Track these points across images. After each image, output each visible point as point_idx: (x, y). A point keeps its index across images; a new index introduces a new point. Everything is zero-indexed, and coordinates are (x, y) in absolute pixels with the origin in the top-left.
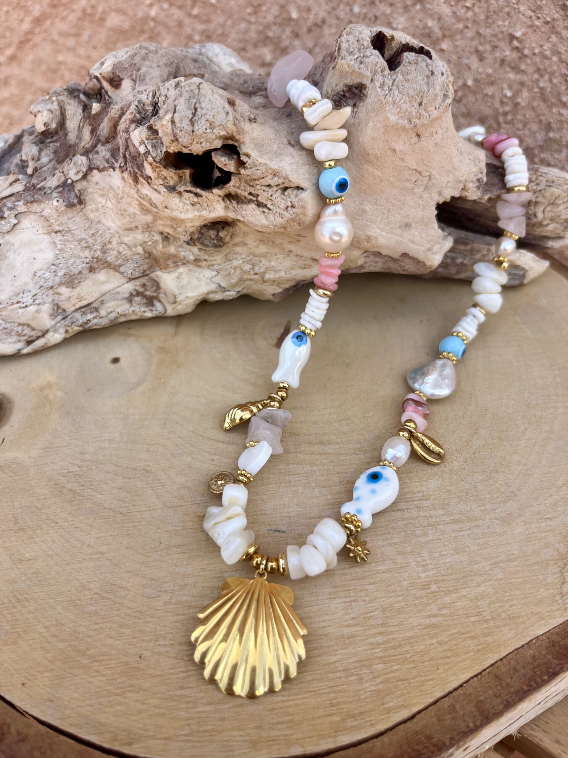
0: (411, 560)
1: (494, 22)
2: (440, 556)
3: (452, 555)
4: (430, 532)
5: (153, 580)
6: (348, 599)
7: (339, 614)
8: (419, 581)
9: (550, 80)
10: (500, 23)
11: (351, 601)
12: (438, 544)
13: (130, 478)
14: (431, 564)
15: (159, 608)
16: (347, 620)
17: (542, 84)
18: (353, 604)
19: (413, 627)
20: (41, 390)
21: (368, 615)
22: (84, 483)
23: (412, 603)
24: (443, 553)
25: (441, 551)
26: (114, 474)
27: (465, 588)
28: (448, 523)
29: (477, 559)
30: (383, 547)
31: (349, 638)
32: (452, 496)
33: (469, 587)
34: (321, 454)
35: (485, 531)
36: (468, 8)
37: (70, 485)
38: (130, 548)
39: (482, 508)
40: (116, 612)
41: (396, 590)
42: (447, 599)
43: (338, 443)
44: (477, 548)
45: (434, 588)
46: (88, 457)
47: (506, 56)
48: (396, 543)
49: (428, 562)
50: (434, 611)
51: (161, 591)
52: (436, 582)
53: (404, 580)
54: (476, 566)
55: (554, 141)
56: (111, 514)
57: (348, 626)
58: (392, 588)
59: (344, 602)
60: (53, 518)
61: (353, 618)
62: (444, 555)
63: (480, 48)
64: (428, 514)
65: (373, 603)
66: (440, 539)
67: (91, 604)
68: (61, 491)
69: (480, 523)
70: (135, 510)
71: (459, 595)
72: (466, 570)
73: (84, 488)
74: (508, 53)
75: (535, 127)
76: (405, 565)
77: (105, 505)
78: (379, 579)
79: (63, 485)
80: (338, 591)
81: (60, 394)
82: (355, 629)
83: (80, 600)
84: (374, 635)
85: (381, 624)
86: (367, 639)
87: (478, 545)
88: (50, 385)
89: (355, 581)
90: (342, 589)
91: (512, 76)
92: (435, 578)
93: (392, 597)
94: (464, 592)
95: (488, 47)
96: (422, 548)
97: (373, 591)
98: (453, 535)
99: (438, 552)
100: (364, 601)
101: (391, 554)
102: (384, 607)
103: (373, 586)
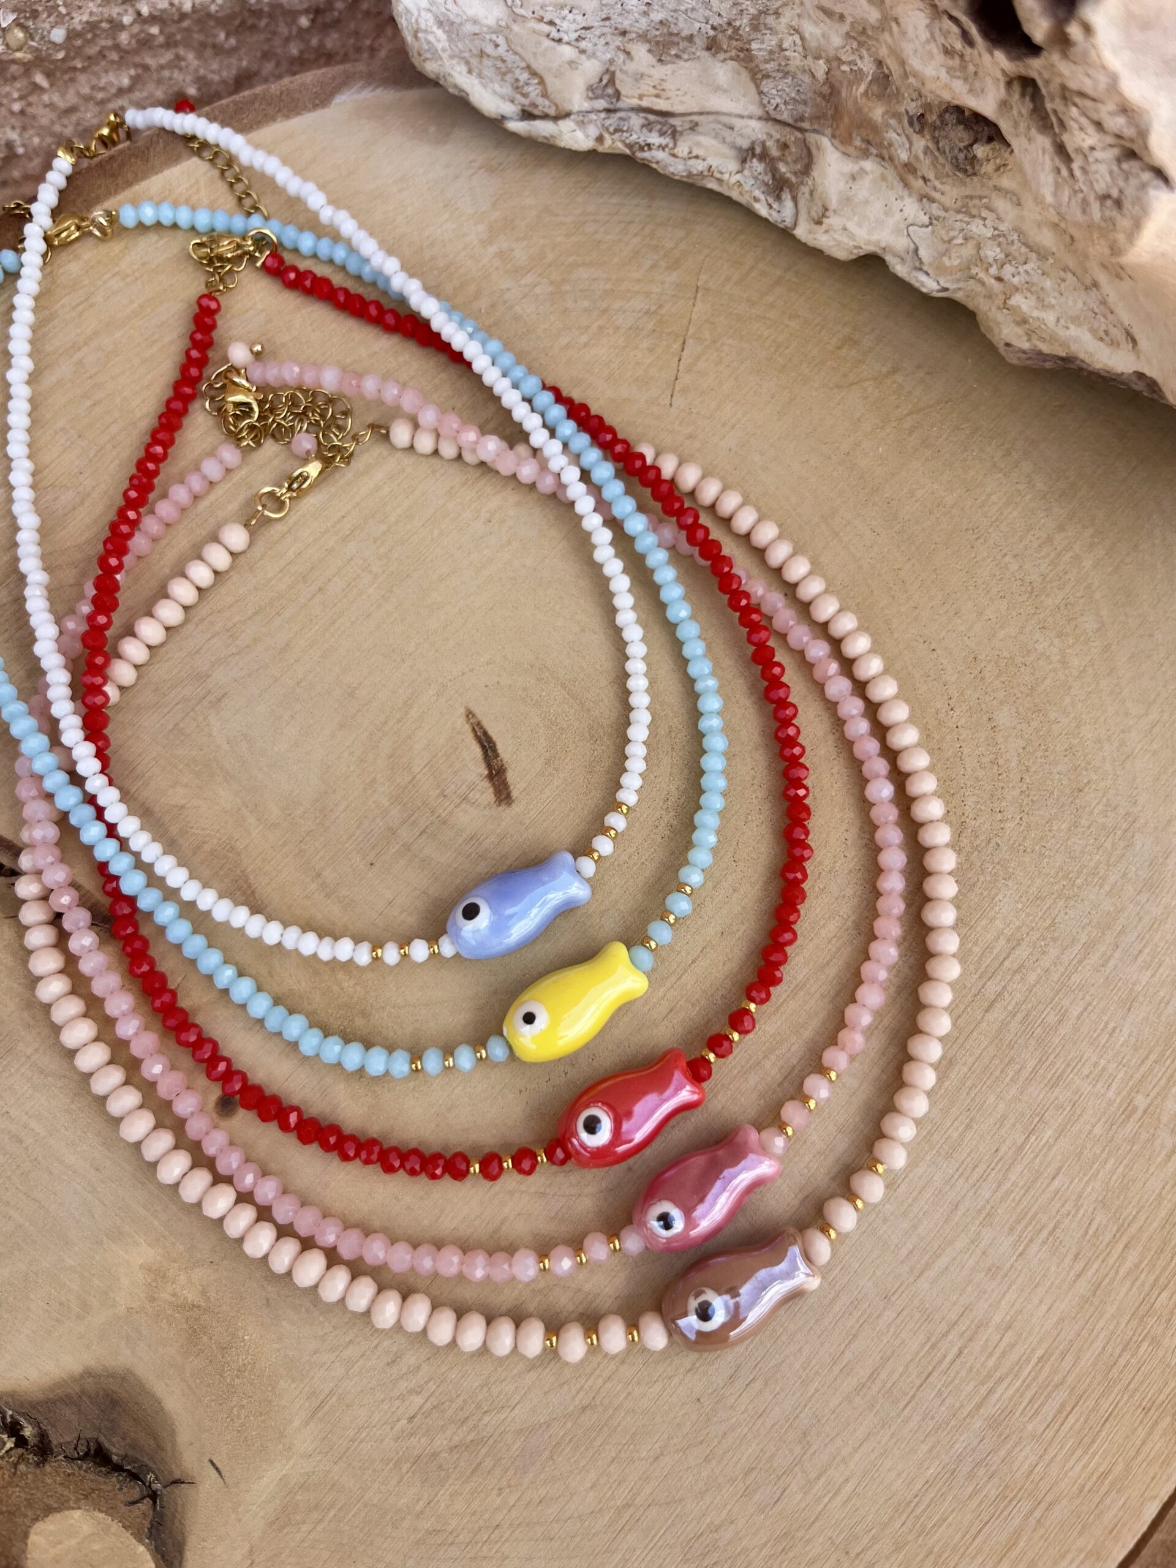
0: (1077, 1082)
2: (1111, 1035)
3: (1124, 1018)
4: (1066, 1003)
5: (751, 1470)
6: (1045, 1233)
7: (1053, 1269)
8: (1113, 1109)
11: (1050, 1234)
12: (1093, 1016)
14: (1109, 1062)
15: (804, 1504)
16: (1071, 1268)
18: (1058, 1233)
19: (1160, 1196)
21: (1091, 1232)
22: (461, 1414)
23: (1130, 1156)
24: (1112, 1025)
25: (1105, 1027)
29: (1162, 994)
30: (1021, 1093)
31: (1094, 1294)
32: (1048, 902)
35: (1139, 929)
39: (1107, 888)
41: (1096, 1155)
44: (1149, 973)
45: (1141, 1102)
48: (1034, 1072)
49: (1103, 1062)
51: (779, 1478)
52: (1136, 1089)
53: (1093, 1125)
57: (1078, 1276)
58: (1087, 1155)
59: (1044, 1243)
61: (1076, 1257)
65: (1082, 1205)
66: (1089, 1004)
68: (440, 1467)
69: (1122, 920)
72: (1160, 1029)
73: (470, 1423)
76: (1075, 1098)
77: (541, 1419)
78: (1059, 1157)
79: (429, 1452)
80: (1022, 1232)
82: (1090, 1273)
84: (1122, 1257)
85: (1118, 1230)
86: (1117, 1272)
87: (1147, 966)
89: (1031, 1193)
90: (1024, 1223)
92: (1131, 1084)
93: (1098, 1171)
96: (1075, 1043)
97: (1065, 1186)
98: (1102, 980)
99: (1103, 1030)
100: (1068, 1215)
101: (1041, 1096)
102: (1100, 1198)
103: (1060, 1176)
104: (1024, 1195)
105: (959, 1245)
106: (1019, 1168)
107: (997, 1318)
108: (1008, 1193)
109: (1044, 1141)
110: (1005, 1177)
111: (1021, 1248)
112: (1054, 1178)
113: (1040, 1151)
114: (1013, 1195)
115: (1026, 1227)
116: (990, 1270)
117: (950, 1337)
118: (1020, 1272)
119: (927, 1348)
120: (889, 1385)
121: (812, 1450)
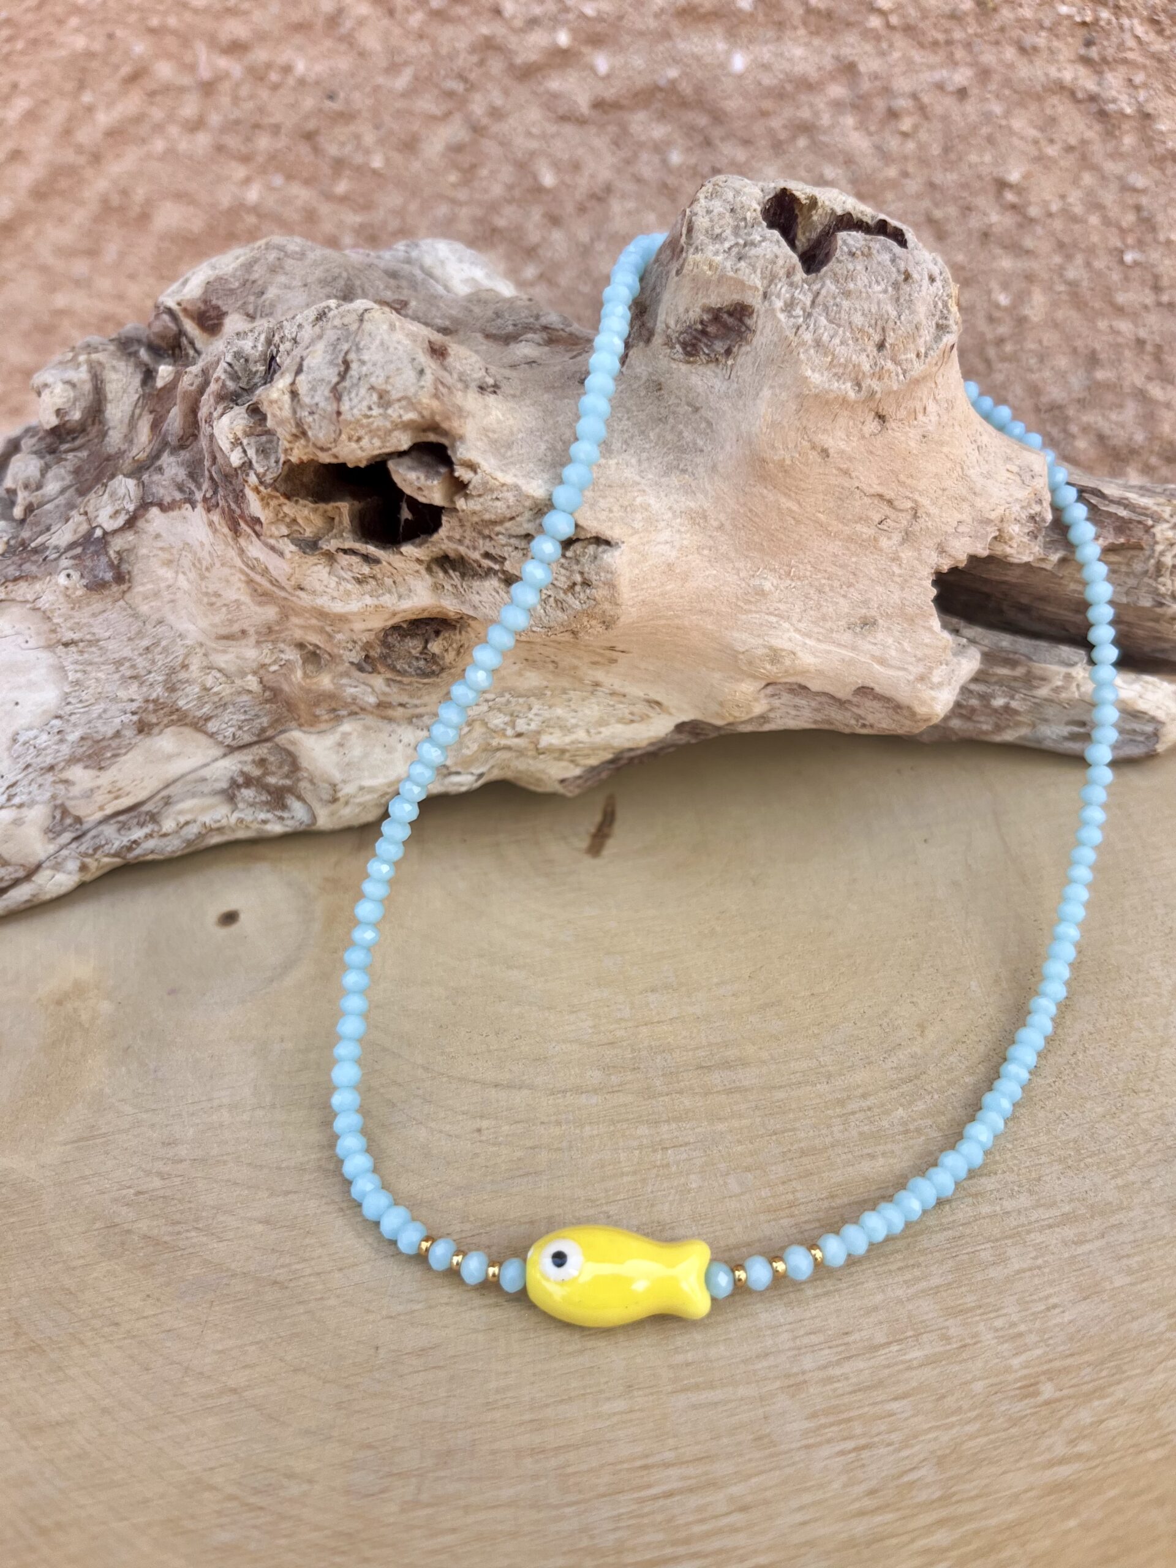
0: (981, 1327)
1: (960, 159)
2: (1048, 1309)
3: (1074, 1303)
4: (1011, 1252)
5: (370, 1446)
6: (850, 1445)
7: (836, 1485)
8: (1011, 1377)
9: (1088, 265)
10: (973, 158)
11: (855, 1449)
12: (1036, 1281)
13: (287, 1193)
14: (1030, 1331)
15: (392, 1520)
16: (857, 1499)
17: (1071, 274)
18: (865, 1454)
19: (1017, 1496)
20: (59, 1003)
21: (906, 1479)
22: (178, 1217)
23: (1003, 1435)
24: (1054, 1300)
25: (1047, 1297)
26: (249, 1187)
27: (1119, 1382)
28: (1050, 1226)
29: (1134, 1306)
30: (908, 1300)
31: (869, 1544)
32: (1044, 1159)
33: (1129, 1378)
34: (729, 1092)
35: (1139, 1235)
36: (905, 135)
37: (143, 1226)
38: (304, 1370)
39: (1119, 1181)
40: (283, 1542)
41: (960, 1408)
42: (1085, 1416)
43: (764, 1062)
44: (1128, 1280)
45: (1048, 1391)
46: (183, 1151)
47: (991, 226)
48: (937, 1290)
49: (1022, 1328)
50: (1060, 1450)
51: (390, 1475)
52: (1051, 1375)
53: (975, 1379)
54: (1135, 1326)
55: (1108, 386)
56: (250, 1287)
57: (862, 1513)
58: (950, 1401)
59: (842, 1453)
60: (108, 1312)
61: (872, 1492)
62: (1055, 1306)
63: (938, 214)
64: (998, 1208)
65: (912, 1446)
66: (1039, 1268)
67: (221, 1526)
68: (123, 1243)
69: (1120, 1217)
70: (308, 1271)
71: (1108, 1401)
72: (1113, 1337)
73: (178, 1228)
74: (994, 217)
75: (1062, 362)
76: (968, 1341)
77: (233, 1266)
78: (914, 1384)
79: (126, 1226)
80: (824, 1426)
81: (106, 1007)
82: (878, 1519)
83: (193, 1517)
84: (928, 1530)
85: (940, 1499)
87: (1130, 1272)
88: (79, 990)
89: (860, 1396)
90: (831, 1419)
91: (1006, 263)
92: (1046, 1367)
93: (952, 1426)
94: (1119, 1393)
95: (952, 211)
96: (1000, 1293)
97: (905, 1415)
98: (1066, 1255)
99: (1040, 1299)
100: (889, 1445)
101: (930, 1316)
102: (939, 1453)
103: (905, 1402)
104: (851, 1393)
105: (742, 1391)
106: (860, 1364)
107: (736, 1490)
108: (830, 1380)
109: (908, 1357)
110: (838, 1363)
111: (811, 1441)
112: (895, 1399)
113: (896, 1364)
114: (836, 1385)
115: (832, 1425)
116: (760, 1438)
117: (673, 1472)
118: (794, 1464)
119: (639, 1463)
120: (570, 1470)
121: (442, 1474)
